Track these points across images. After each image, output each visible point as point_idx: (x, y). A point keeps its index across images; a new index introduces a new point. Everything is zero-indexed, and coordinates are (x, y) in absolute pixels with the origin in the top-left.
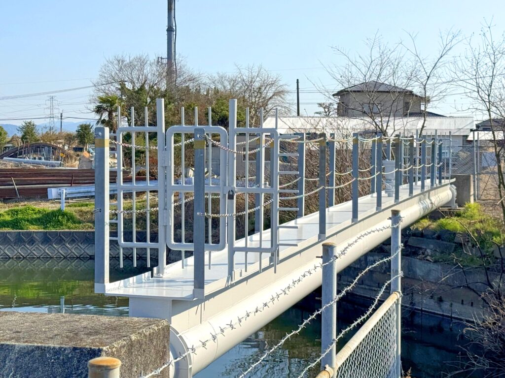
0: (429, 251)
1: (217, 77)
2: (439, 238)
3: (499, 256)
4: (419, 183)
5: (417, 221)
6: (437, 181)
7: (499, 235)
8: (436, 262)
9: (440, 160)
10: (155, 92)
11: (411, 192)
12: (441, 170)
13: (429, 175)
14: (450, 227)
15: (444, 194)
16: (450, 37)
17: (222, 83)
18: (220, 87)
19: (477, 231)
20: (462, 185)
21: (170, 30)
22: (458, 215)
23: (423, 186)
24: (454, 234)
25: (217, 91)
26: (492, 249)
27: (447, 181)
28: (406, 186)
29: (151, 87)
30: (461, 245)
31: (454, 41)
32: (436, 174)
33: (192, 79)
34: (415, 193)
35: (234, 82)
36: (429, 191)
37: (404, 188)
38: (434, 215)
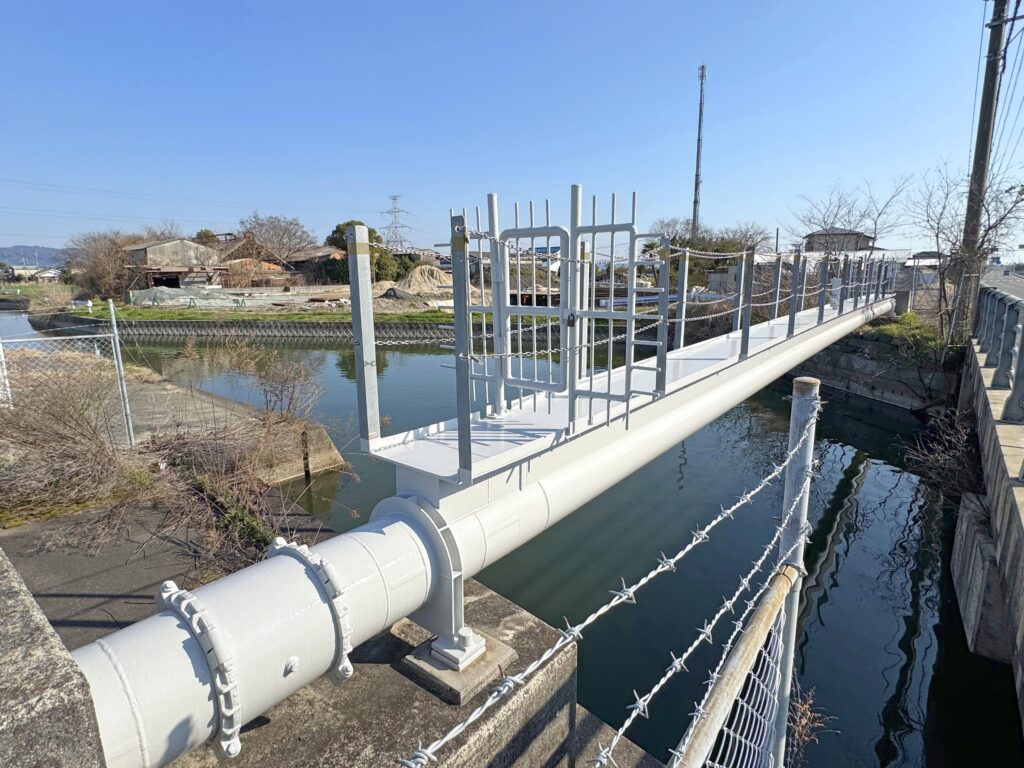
0: (867, 350)
1: (724, 230)
2: (877, 340)
3: (933, 357)
4: (864, 297)
5: (861, 327)
6: (880, 296)
7: (934, 340)
8: (871, 359)
9: (885, 279)
10: (683, 241)
11: (856, 305)
12: (884, 287)
13: (874, 291)
14: (888, 333)
15: (886, 306)
16: (903, 181)
17: (727, 233)
18: (726, 236)
19: (914, 336)
20: (901, 298)
21: (696, 202)
22: (896, 322)
23: (867, 300)
24: (890, 338)
25: (723, 239)
26: (927, 351)
27: (890, 296)
28: (851, 300)
29: (680, 238)
30: (897, 346)
31: (907, 184)
32: (880, 290)
33: (707, 231)
34: (859, 306)
35: (735, 232)
36: (872, 304)
37: (848, 304)
38: (875, 322)
